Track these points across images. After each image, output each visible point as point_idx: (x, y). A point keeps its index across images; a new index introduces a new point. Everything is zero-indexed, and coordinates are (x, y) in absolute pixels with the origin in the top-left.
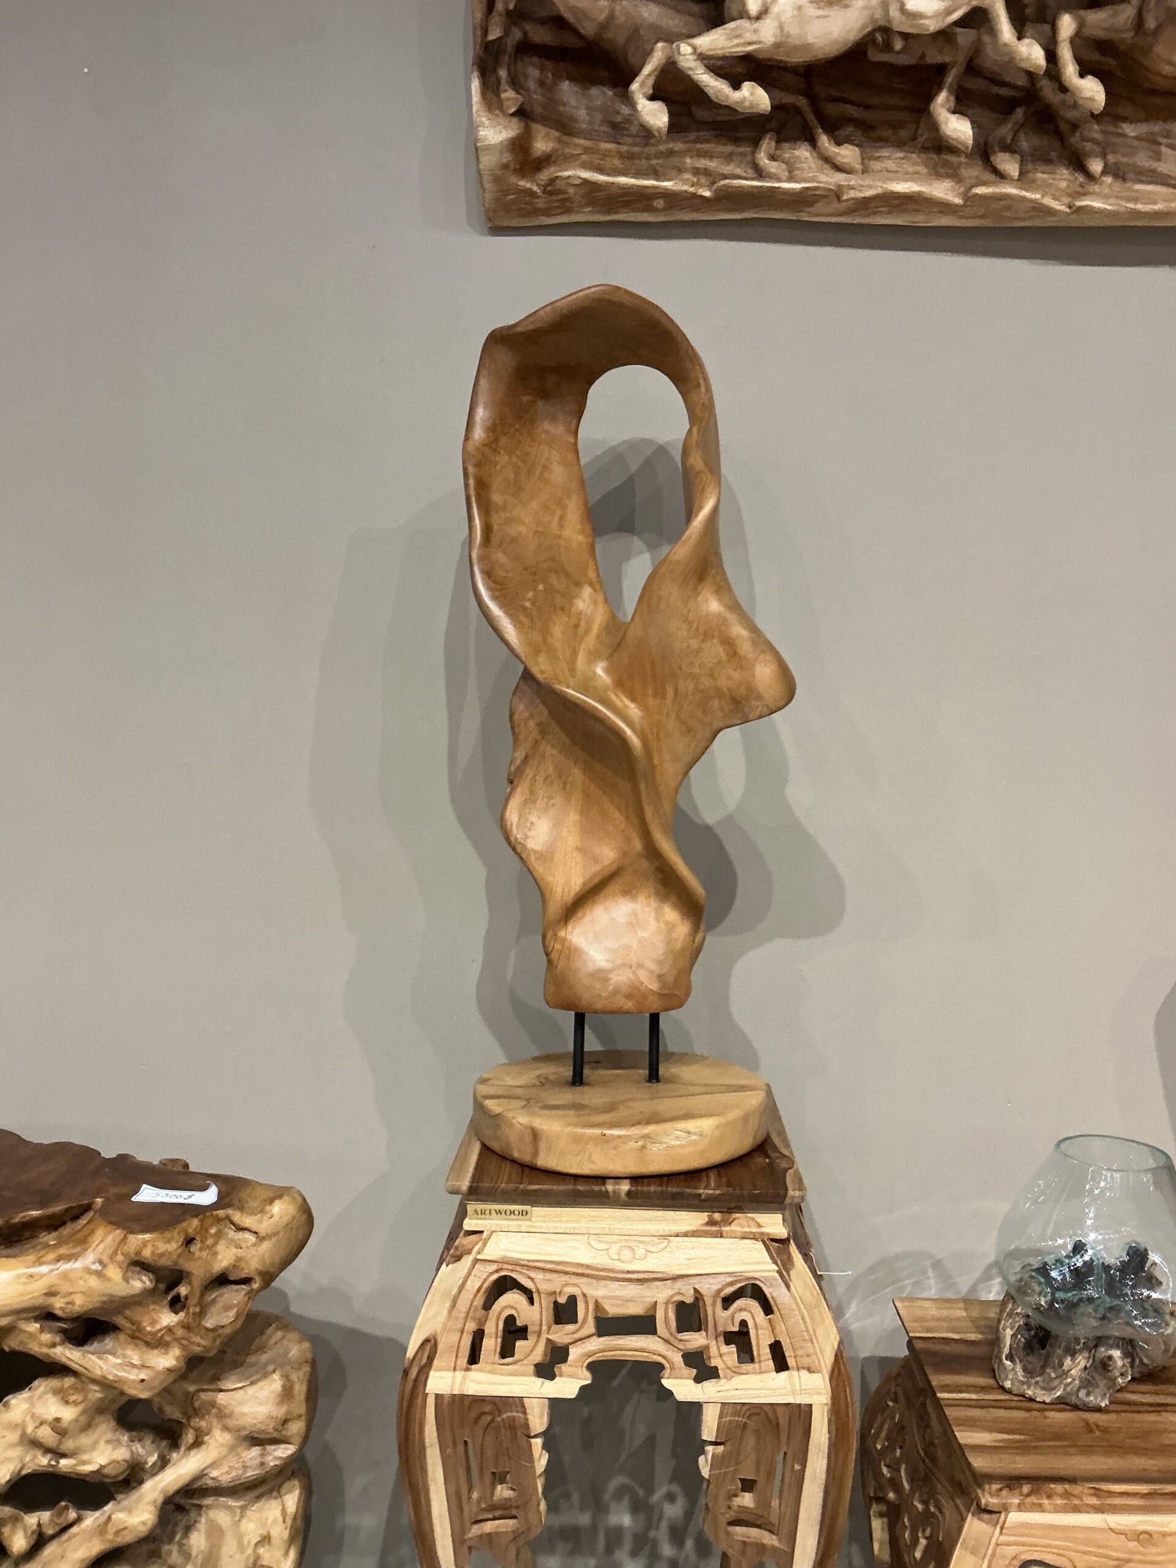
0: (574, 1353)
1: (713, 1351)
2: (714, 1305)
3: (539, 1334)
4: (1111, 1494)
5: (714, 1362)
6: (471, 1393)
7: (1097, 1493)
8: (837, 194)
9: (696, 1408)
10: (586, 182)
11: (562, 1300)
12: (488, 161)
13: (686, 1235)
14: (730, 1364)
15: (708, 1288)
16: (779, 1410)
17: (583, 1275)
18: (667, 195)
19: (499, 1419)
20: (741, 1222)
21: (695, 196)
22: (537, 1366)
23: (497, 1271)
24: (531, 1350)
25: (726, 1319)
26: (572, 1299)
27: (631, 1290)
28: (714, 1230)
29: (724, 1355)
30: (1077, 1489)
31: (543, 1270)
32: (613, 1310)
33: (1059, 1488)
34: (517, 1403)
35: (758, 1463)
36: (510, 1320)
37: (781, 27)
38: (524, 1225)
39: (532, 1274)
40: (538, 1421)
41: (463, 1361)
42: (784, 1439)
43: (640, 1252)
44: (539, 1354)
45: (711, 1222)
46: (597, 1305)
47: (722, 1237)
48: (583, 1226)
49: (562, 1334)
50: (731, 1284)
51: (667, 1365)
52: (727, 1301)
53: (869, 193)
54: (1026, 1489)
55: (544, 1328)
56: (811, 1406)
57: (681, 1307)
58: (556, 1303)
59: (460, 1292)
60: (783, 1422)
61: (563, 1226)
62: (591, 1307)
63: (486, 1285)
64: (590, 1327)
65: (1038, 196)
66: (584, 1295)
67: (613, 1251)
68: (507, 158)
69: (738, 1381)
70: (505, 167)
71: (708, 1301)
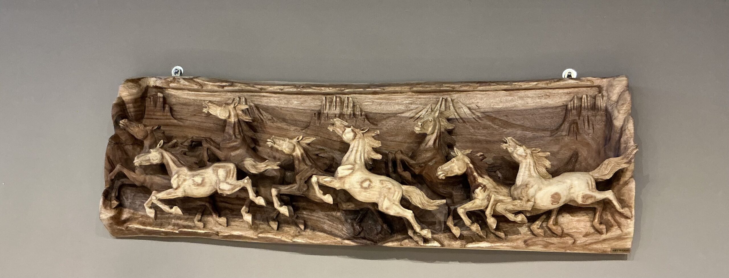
8: (217, 234)
10: (137, 229)
12: (106, 223)
18: (163, 232)
21: (172, 232)
37: (185, 191)
53: (226, 234)
65: (280, 237)
68: (111, 222)
70: (111, 224)
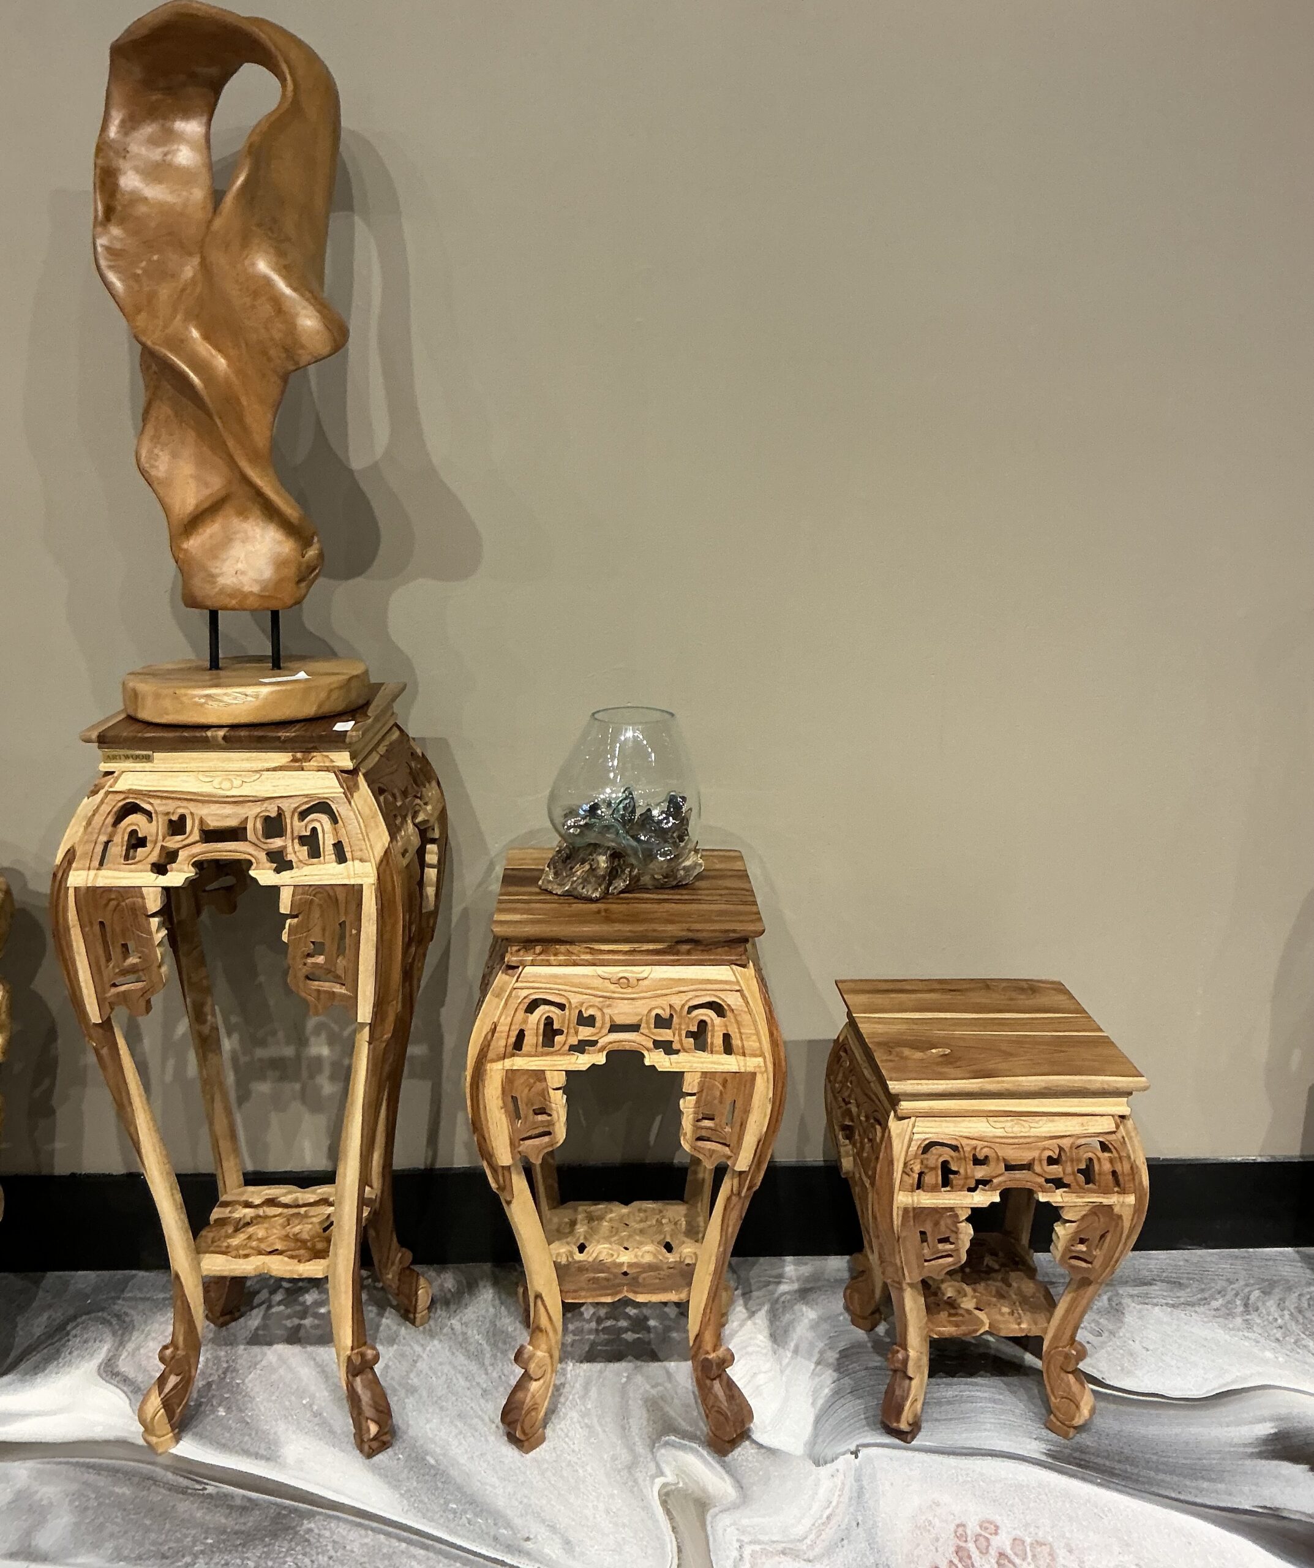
0: (182, 855)
1: (290, 849)
2: (292, 818)
3: (156, 842)
4: (602, 952)
5: (289, 858)
6: (101, 885)
7: (592, 951)
9: (275, 890)
11: (175, 818)
13: (275, 769)
14: (301, 858)
15: (287, 806)
16: (338, 889)
17: (191, 800)
19: (123, 904)
20: (318, 759)
22: (153, 865)
23: (124, 799)
24: (150, 854)
25: (301, 828)
26: (183, 818)
27: (228, 810)
28: (297, 766)
29: (296, 852)
30: (575, 948)
31: (162, 798)
32: (213, 823)
33: (562, 948)
34: (137, 891)
35: (324, 930)
36: (133, 833)
38: (147, 766)
39: (152, 801)
40: (154, 903)
41: (96, 863)
42: (342, 911)
43: (237, 783)
44: (154, 857)
45: (295, 760)
46: (201, 821)
47: (303, 770)
48: (193, 766)
49: (173, 842)
50: (306, 803)
51: (253, 860)
52: (303, 815)
54: (538, 949)
55: (160, 837)
56: (361, 885)
57: (267, 819)
58: (170, 821)
59: (94, 815)
60: (341, 897)
61: (177, 767)
62: (197, 822)
63: (115, 809)
64: (196, 836)
66: (192, 814)
67: (216, 783)
69: (306, 870)
71: (288, 815)
